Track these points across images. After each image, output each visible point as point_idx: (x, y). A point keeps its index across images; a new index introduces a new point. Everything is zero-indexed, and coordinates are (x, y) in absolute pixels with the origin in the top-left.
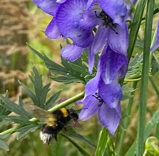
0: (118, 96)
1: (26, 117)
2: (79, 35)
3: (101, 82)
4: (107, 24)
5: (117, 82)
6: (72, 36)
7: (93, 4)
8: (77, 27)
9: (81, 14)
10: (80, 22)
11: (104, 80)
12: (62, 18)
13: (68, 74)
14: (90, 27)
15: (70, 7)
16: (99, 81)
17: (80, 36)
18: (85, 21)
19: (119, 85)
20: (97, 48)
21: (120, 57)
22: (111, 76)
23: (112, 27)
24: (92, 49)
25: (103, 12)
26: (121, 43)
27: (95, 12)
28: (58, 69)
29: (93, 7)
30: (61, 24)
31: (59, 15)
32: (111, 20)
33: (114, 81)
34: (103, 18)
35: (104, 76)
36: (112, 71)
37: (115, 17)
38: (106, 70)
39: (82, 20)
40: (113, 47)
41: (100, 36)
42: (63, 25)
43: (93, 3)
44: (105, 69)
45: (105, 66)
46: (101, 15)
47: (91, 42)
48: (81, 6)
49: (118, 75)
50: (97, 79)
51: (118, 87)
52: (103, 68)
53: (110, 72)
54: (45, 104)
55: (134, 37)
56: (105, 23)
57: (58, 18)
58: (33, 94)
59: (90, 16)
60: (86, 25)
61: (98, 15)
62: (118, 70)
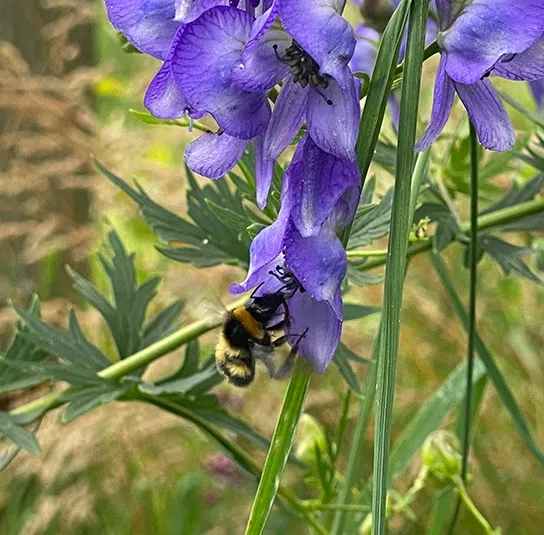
0: (335, 270)
2: (233, 104)
3: (292, 230)
4: (305, 77)
5: (332, 233)
6: (213, 108)
7: (267, 25)
8: (229, 84)
9: (236, 51)
10: (235, 70)
11: (299, 227)
12: (187, 63)
13: (206, 242)
14: (260, 86)
15: (207, 34)
16: (287, 230)
17: (235, 108)
18: (248, 70)
19: (338, 241)
20: (278, 142)
21: (338, 168)
22: (315, 215)
23: (316, 86)
24: (265, 146)
25: (296, 46)
26: (340, 128)
27: (275, 47)
28: (178, 230)
29: (269, 34)
30: (184, 76)
31: (179, 53)
32: (316, 67)
33: (325, 231)
34: (294, 62)
35: (300, 217)
36: (319, 204)
37: (325, 59)
38: (305, 200)
39: (242, 65)
40: (321, 138)
41: (286, 110)
42: (191, 80)
43: (268, 22)
44: (301, 197)
45: (302, 191)
46: (289, 53)
47: (264, 126)
48: (238, 31)
49: (334, 218)
50: (279, 225)
51: (336, 248)
52: (295, 195)
53: (314, 206)
54: (141, 334)
56: (298, 74)
57: (178, 61)
59: (262, 58)
60: (250, 80)
61: (281, 57)
62: (333, 201)
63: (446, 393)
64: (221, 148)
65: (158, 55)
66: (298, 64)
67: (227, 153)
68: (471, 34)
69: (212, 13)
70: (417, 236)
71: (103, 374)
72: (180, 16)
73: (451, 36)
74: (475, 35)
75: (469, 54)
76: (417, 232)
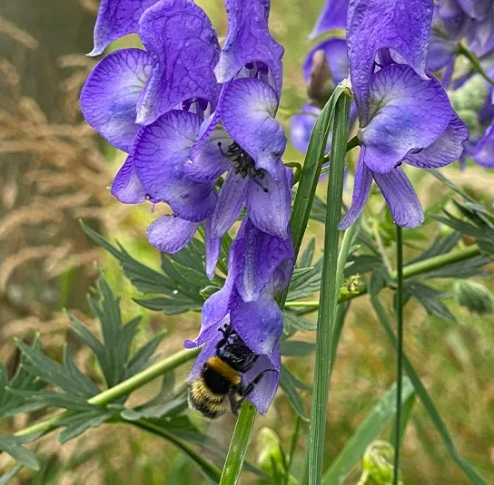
0: (272, 329)
1: (80, 393)
2: (185, 193)
3: (236, 297)
4: (245, 170)
5: (270, 297)
6: (169, 196)
7: (212, 128)
8: (181, 176)
9: (187, 148)
10: (185, 165)
11: (241, 294)
12: (146, 158)
13: (176, 292)
14: (207, 177)
15: (164, 134)
16: (231, 296)
17: (187, 196)
18: (197, 164)
19: (275, 304)
20: (223, 223)
21: (275, 243)
22: (255, 284)
23: (254, 176)
24: (213, 226)
25: (236, 144)
26: (275, 211)
27: (220, 144)
28: (152, 281)
29: (212, 134)
30: (144, 170)
31: (140, 150)
32: (253, 162)
33: (264, 296)
34: (235, 157)
35: (242, 285)
36: (258, 274)
37: (260, 155)
38: (246, 272)
39: (190, 161)
40: (259, 220)
41: (230, 196)
42: (149, 173)
43: (211, 125)
44: (243, 268)
45: (244, 264)
46: (231, 150)
47: (212, 210)
48: (190, 130)
49: (272, 285)
50: (225, 291)
51: (274, 310)
52: (238, 267)
53: (254, 276)
54: (125, 366)
55: (308, 199)
56: (238, 168)
57: (140, 157)
58: (99, 342)
59: (208, 154)
60: (198, 173)
61: (225, 152)
62: (271, 271)
63: (384, 408)
64: (177, 227)
65: (125, 149)
66: (239, 160)
67: (182, 232)
68: (385, 131)
69: (166, 116)
70: (349, 290)
71: (92, 401)
72: (140, 119)
73: (369, 133)
74: (388, 132)
75: (384, 148)
76: (349, 287)
